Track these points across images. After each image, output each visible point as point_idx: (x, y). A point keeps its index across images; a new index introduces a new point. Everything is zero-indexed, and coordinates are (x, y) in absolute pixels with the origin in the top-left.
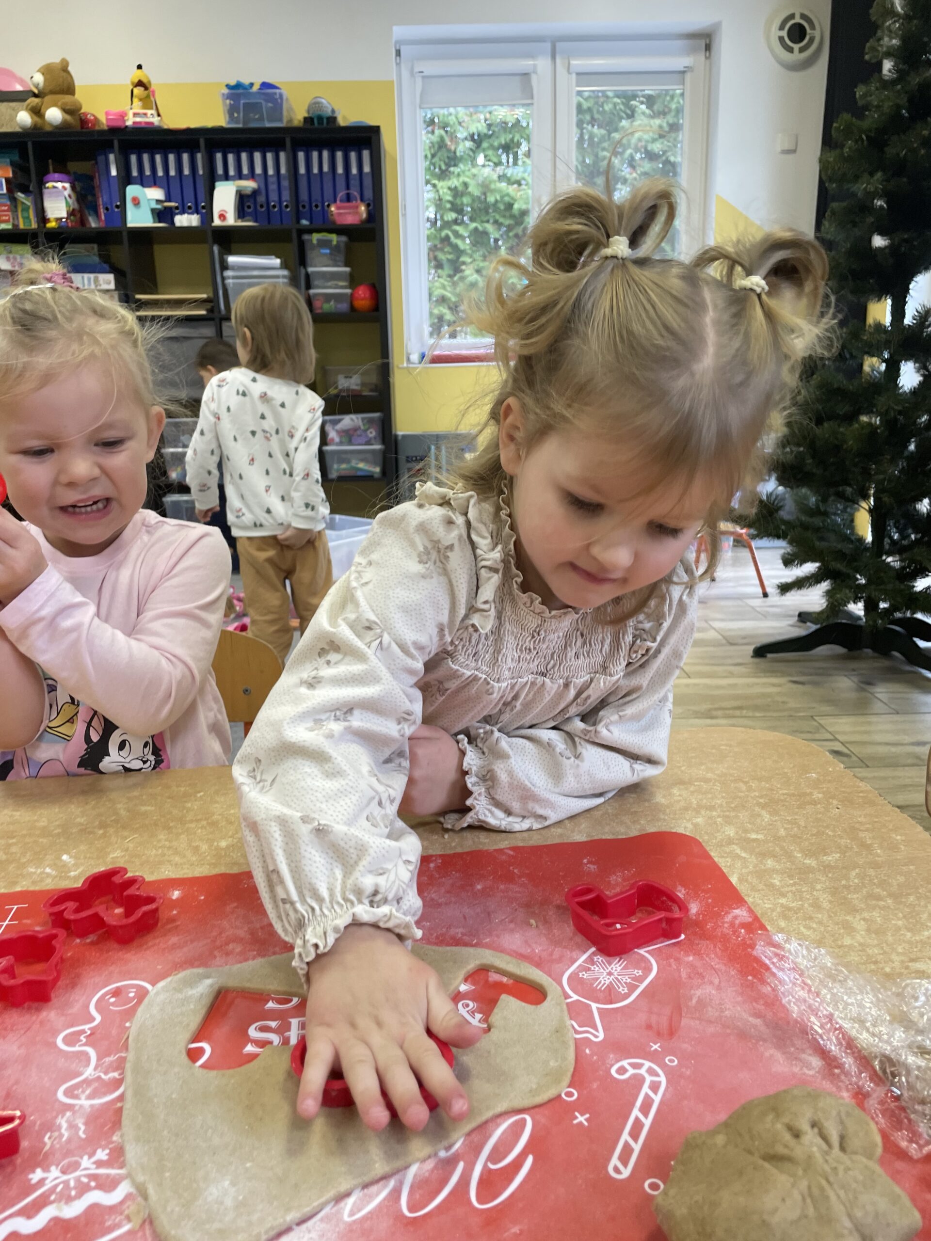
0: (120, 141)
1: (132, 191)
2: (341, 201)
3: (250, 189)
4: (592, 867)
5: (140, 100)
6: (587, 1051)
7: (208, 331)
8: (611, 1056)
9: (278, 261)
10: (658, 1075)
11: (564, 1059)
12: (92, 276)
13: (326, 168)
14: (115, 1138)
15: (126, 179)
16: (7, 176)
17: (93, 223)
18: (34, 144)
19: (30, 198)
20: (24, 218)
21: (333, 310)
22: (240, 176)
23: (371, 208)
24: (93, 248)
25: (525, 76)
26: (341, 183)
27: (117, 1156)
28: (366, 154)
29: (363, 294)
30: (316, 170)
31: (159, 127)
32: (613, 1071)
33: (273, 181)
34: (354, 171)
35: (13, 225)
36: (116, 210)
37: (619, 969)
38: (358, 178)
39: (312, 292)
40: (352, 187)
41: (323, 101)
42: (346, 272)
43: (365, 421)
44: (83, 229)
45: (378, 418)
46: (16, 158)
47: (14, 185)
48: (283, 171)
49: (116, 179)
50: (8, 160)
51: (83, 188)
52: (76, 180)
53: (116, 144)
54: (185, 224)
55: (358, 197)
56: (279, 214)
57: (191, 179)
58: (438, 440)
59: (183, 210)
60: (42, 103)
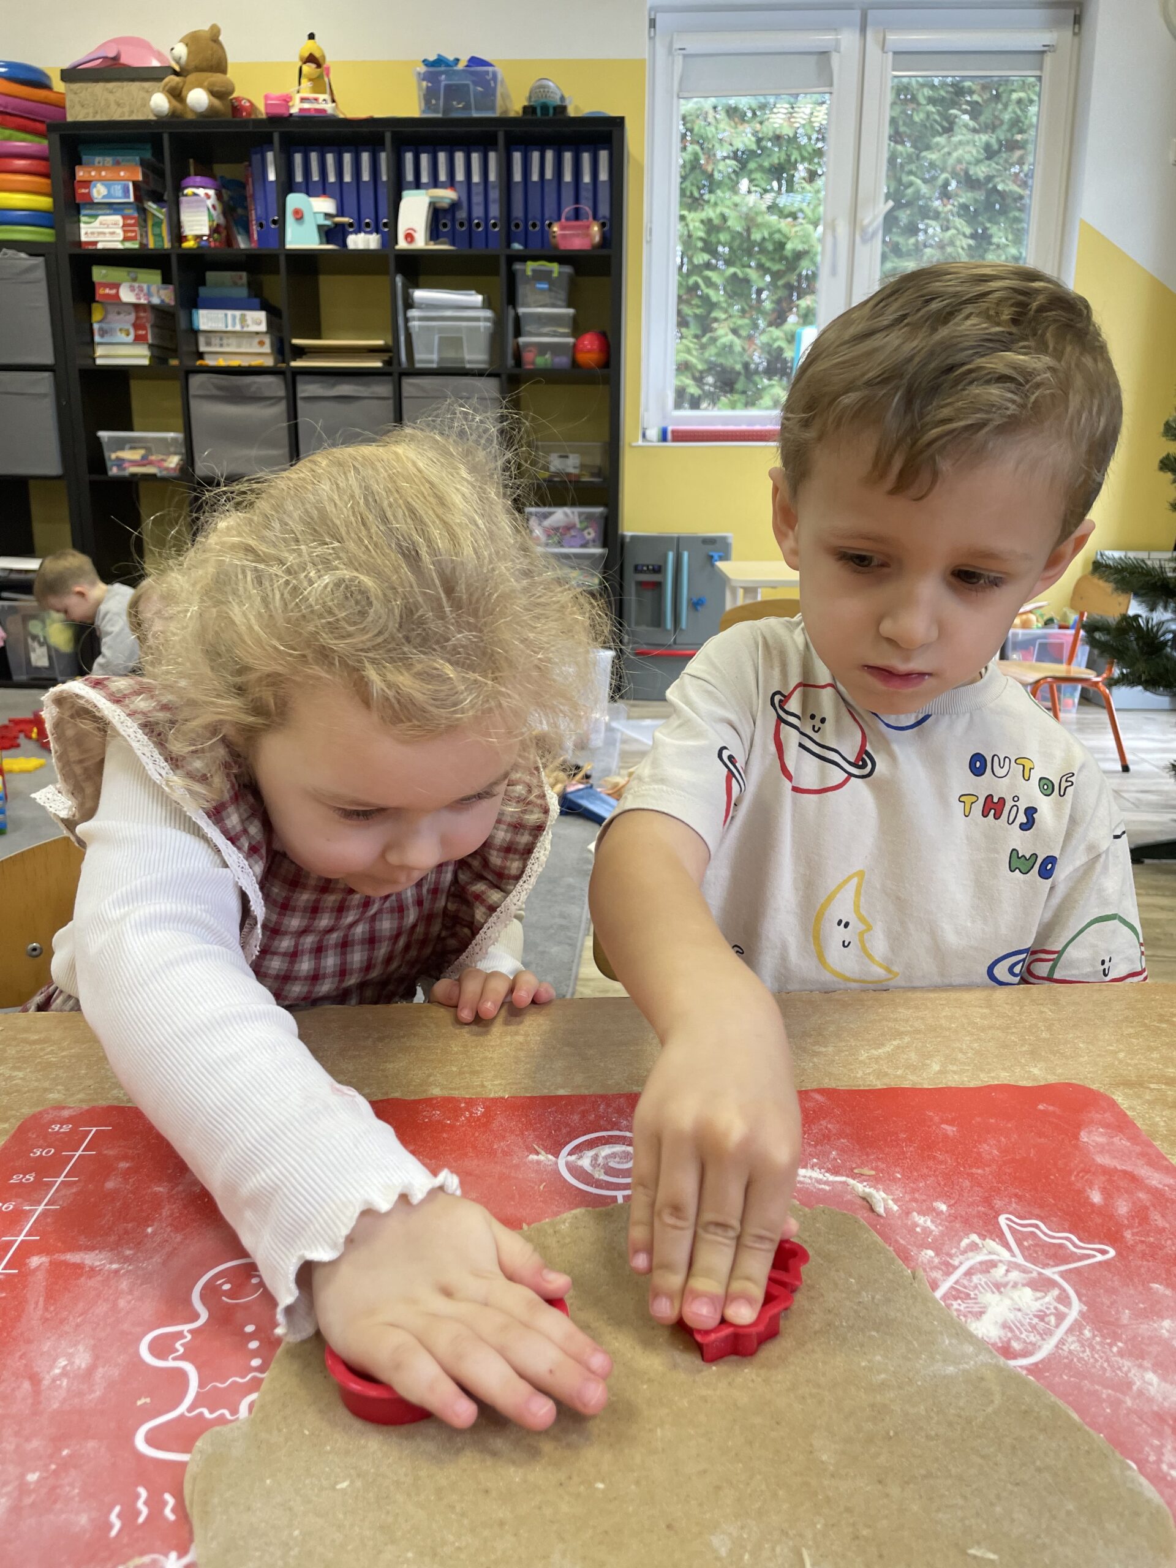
0: (282, 134)
1: (294, 200)
2: (567, 219)
3: (448, 201)
5: (310, 80)
7: (384, 389)
9: (479, 298)
12: (238, 313)
13: (549, 174)
15: (288, 185)
16: (135, 179)
17: (242, 244)
18: (172, 136)
19: (165, 210)
20: (154, 235)
21: (549, 366)
22: (435, 183)
23: (606, 229)
24: (241, 278)
25: (824, 55)
26: (568, 194)
28: (604, 155)
29: (590, 344)
30: (535, 177)
31: (333, 116)
33: (478, 190)
34: (587, 179)
35: (141, 244)
36: (273, 226)
38: (590, 187)
39: (522, 340)
40: (583, 200)
41: (551, 84)
42: (568, 314)
43: (583, 517)
44: (229, 251)
45: (601, 513)
46: (148, 155)
47: (146, 192)
48: (492, 177)
49: (274, 185)
50: (138, 158)
51: (231, 198)
52: (224, 187)
53: (276, 138)
54: (361, 246)
55: (590, 213)
56: (484, 235)
57: (371, 187)
58: (678, 543)
59: (359, 227)
60: (184, 82)
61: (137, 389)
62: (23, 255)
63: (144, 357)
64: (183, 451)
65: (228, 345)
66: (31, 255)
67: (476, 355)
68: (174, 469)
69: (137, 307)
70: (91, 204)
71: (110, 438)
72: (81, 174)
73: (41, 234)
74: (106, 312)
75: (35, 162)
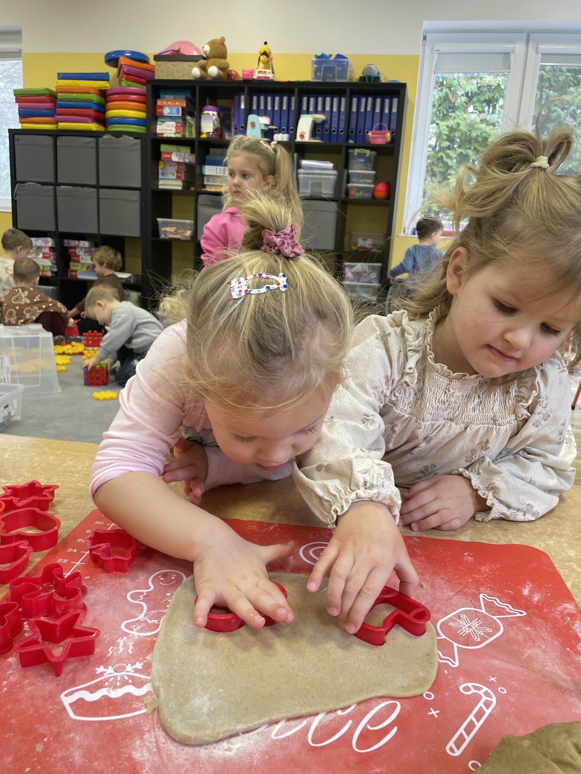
0: (249, 88)
1: (252, 118)
2: (376, 129)
3: (321, 120)
4: (470, 559)
5: (264, 63)
6: (446, 672)
8: (461, 678)
9: (331, 165)
10: (491, 697)
11: (429, 673)
12: (222, 168)
13: (369, 109)
14: (148, 658)
15: (249, 111)
16: (183, 106)
17: (227, 136)
18: (201, 87)
19: (194, 120)
20: (189, 131)
21: (361, 198)
22: (316, 111)
23: (394, 134)
25: (507, 54)
26: (377, 118)
27: (147, 668)
28: (395, 101)
29: (381, 187)
30: (362, 110)
31: (272, 80)
32: (461, 688)
33: (335, 115)
34: (387, 111)
35: (183, 135)
36: (241, 129)
37: (477, 625)
38: (388, 115)
39: (350, 185)
40: (384, 121)
41: (373, 67)
42: (372, 174)
43: (371, 268)
44: (221, 139)
45: (379, 267)
46: (189, 95)
47: (186, 112)
48: (343, 109)
49: (243, 111)
50: (184, 97)
51: (224, 115)
52: (221, 110)
53: (246, 89)
54: (280, 139)
55: (387, 127)
56: (336, 136)
57: (287, 112)
59: (280, 131)
60: (207, 63)
61: (175, 198)
62: (132, 138)
63: (180, 186)
64: (193, 228)
65: (217, 182)
66: (135, 138)
67: (327, 191)
68: (189, 237)
69: (178, 163)
70: (163, 116)
71: (162, 221)
72: (159, 103)
73: (141, 129)
74: (165, 165)
75: (140, 97)
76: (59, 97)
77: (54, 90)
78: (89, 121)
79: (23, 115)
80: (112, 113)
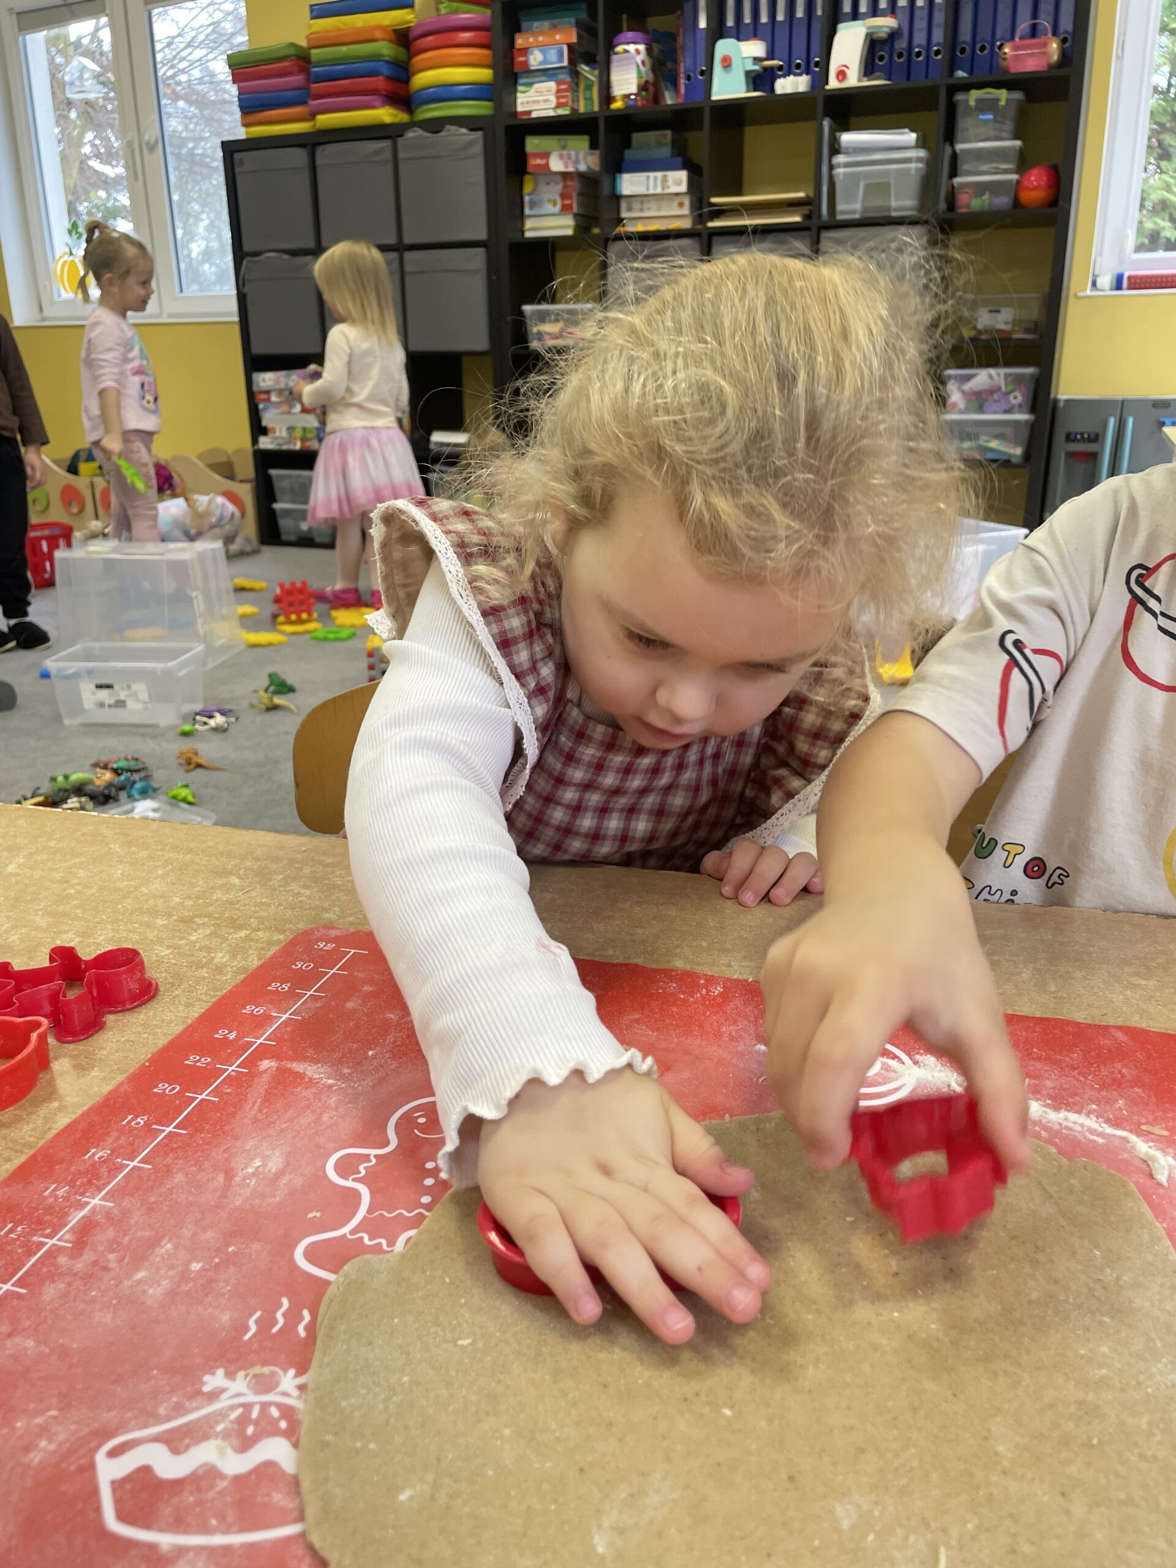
1: (724, 47)
2: (1022, 38)
3: (887, 30)
9: (914, 136)
12: (659, 174)
15: (718, 31)
16: (570, 41)
17: (669, 99)
19: (596, 72)
20: (585, 99)
21: (986, 209)
22: (875, 11)
24: (665, 136)
26: (1024, 9)
29: (1036, 179)
33: (921, 15)
35: (572, 109)
36: (700, 78)
39: (957, 181)
40: (1042, 14)
42: (1013, 148)
43: (1010, 379)
44: (656, 108)
45: (1032, 375)
46: (583, 16)
47: (577, 55)
49: (704, 34)
50: (573, 20)
51: (662, 51)
52: (656, 41)
54: (789, 90)
55: (1049, 29)
56: (924, 63)
57: (805, 23)
58: (1122, 408)
59: (789, 70)
61: (561, 258)
62: (464, 131)
63: (566, 227)
65: (649, 209)
66: (472, 130)
67: (903, 202)
69: (565, 175)
70: (528, 72)
71: (533, 311)
72: (520, 41)
73: (482, 107)
74: (536, 184)
75: (478, 33)
76: (314, 59)
77: (304, 43)
78: (377, 104)
79: (250, 108)
80: (423, 79)
